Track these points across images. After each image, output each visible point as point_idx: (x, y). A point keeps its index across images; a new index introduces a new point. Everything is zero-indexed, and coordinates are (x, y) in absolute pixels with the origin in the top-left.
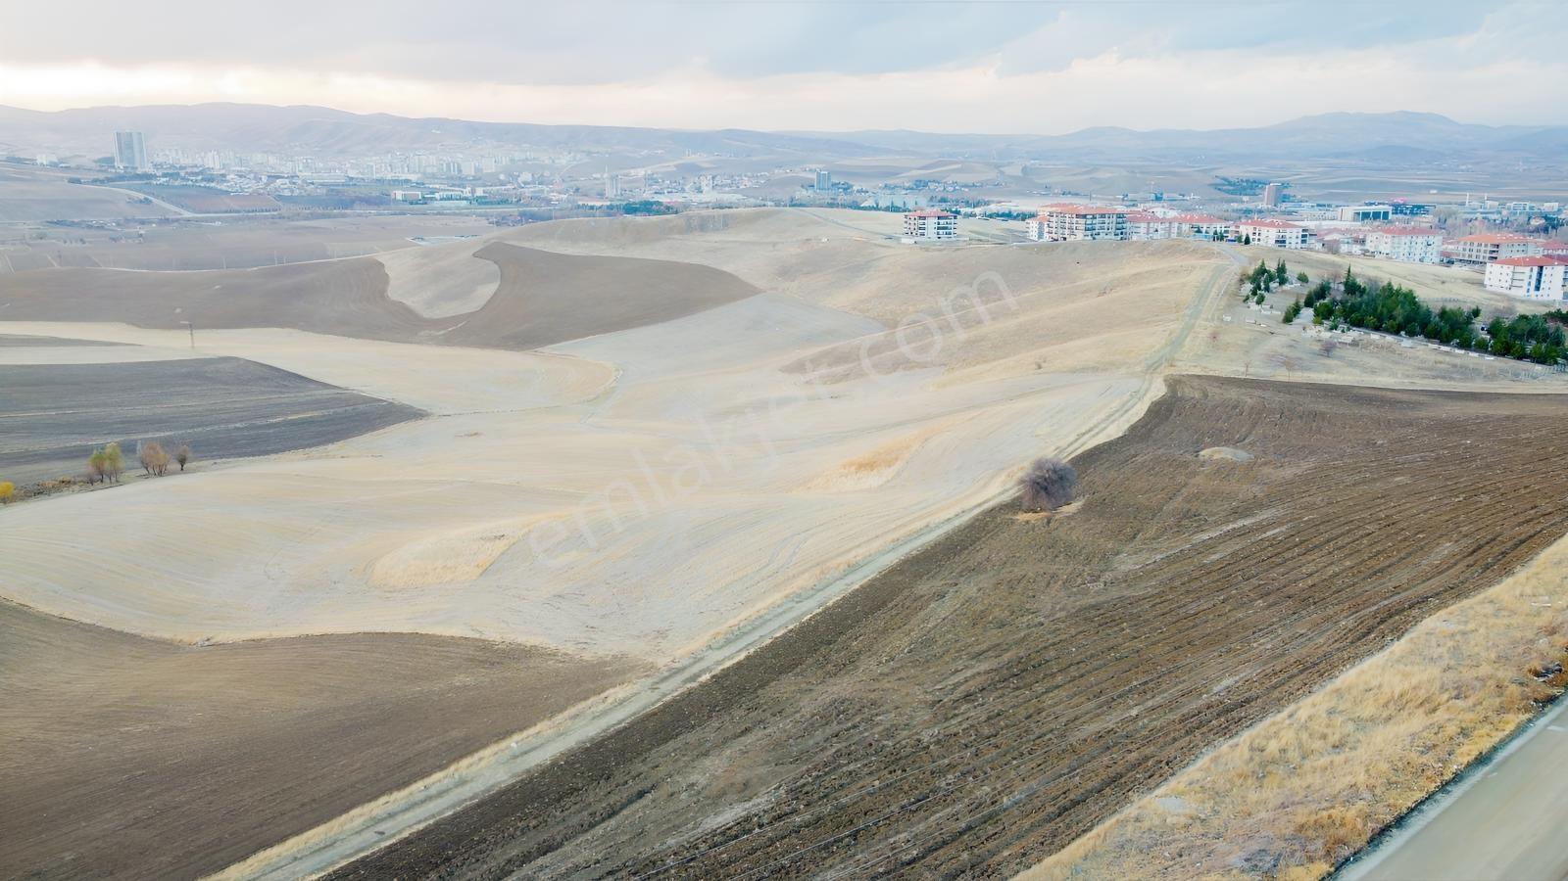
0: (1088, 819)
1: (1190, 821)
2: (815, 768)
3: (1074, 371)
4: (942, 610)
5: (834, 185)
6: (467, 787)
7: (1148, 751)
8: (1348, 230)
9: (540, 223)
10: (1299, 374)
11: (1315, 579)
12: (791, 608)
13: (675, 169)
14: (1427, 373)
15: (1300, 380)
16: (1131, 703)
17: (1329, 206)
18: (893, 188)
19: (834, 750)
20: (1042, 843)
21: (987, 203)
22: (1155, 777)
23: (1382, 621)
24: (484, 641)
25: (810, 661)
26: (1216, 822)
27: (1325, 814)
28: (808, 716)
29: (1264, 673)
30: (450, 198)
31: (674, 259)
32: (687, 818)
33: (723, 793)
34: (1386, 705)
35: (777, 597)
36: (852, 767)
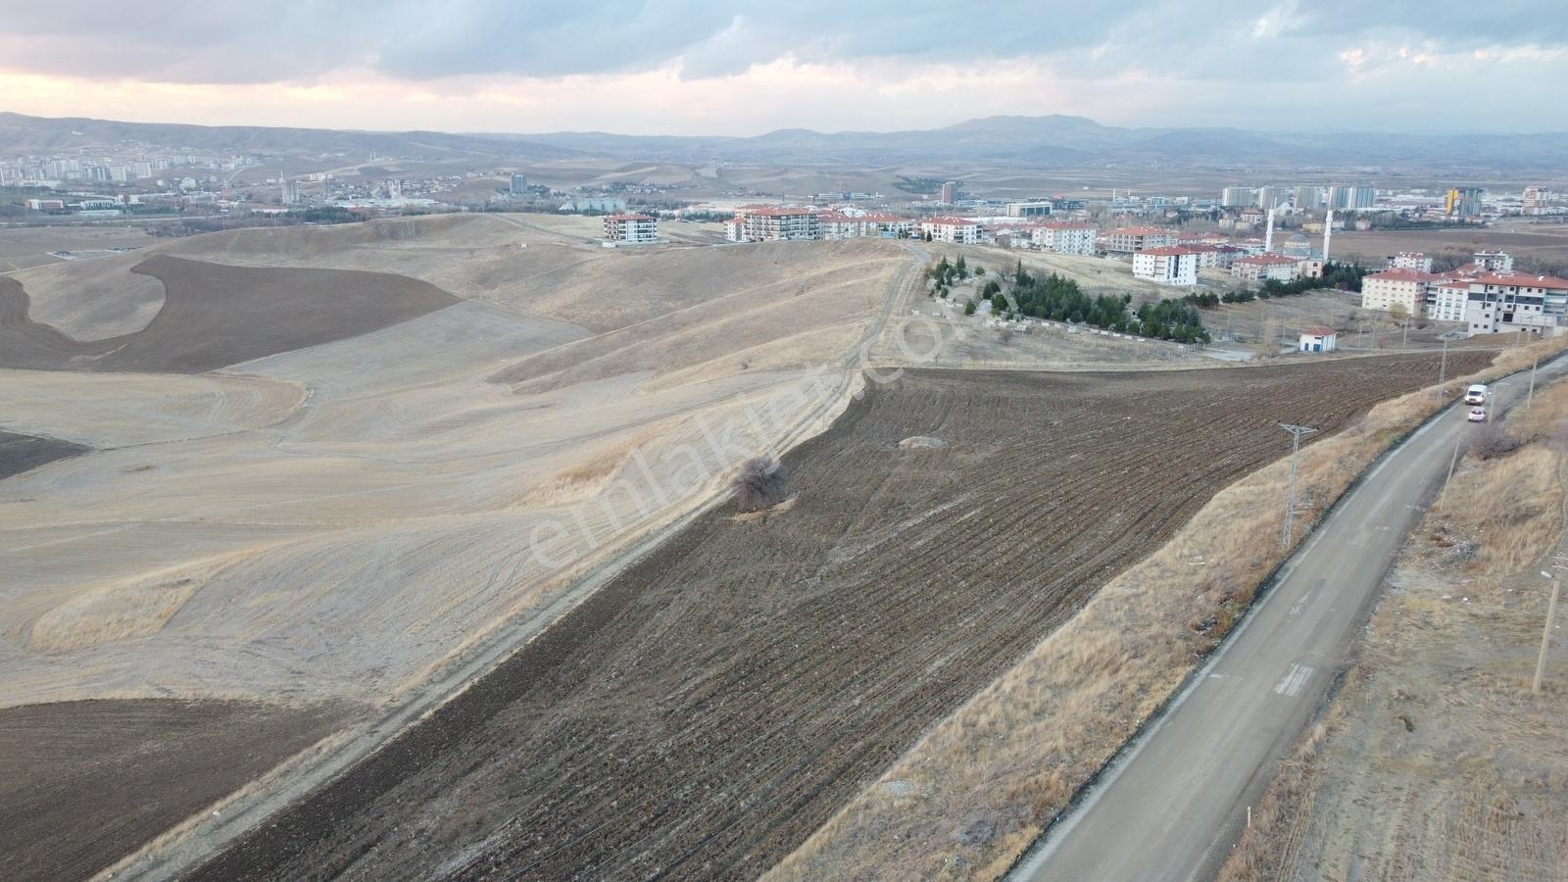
0: (822, 813)
1: (915, 802)
2: (551, 796)
3: (778, 369)
4: (668, 618)
5: (530, 188)
6: (165, 868)
7: (871, 738)
8: (1016, 226)
9: (209, 234)
10: (982, 362)
11: (1010, 556)
12: (514, 631)
13: (358, 173)
14: (1091, 356)
15: (982, 368)
16: (853, 693)
17: (999, 202)
18: (590, 191)
19: (569, 775)
20: (780, 843)
21: (685, 205)
22: (881, 762)
23: (1068, 592)
24: (173, 700)
25: (538, 684)
26: (938, 800)
27: (1032, 779)
28: (540, 743)
29: (970, 652)
30: (99, 207)
31: (362, 268)
32: (418, 868)
33: (456, 835)
34: (1076, 670)
35: (500, 620)
36: (588, 790)
